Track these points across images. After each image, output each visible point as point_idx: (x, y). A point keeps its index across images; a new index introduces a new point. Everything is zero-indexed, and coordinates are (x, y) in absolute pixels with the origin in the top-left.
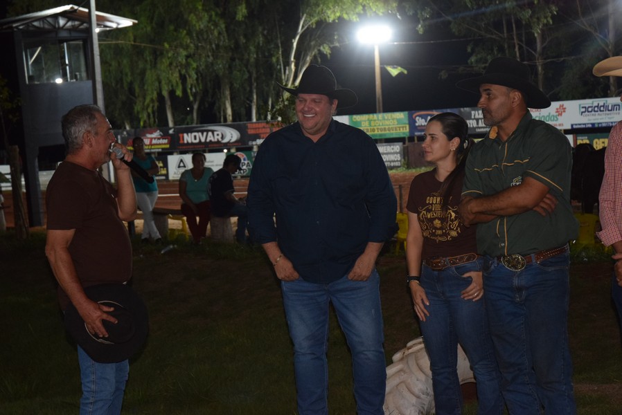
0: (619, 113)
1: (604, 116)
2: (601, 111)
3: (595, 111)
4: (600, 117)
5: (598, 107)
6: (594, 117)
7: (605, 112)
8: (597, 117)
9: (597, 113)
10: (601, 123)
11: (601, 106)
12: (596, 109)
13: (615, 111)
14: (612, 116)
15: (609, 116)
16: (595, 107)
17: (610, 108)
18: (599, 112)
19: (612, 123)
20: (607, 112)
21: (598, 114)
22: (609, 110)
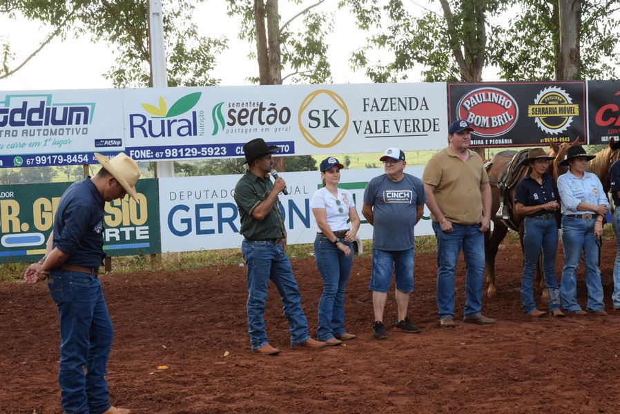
0: (85, 132)
1: (42, 138)
2: (31, 123)
3: (13, 124)
4: (28, 139)
5: (22, 111)
6: (11, 140)
7: (43, 127)
8: (20, 139)
9: (20, 129)
10: (33, 156)
11: (33, 111)
12: (18, 117)
13: (74, 125)
14: (65, 137)
15: (58, 138)
16: (15, 111)
17: (59, 117)
18: (27, 127)
19: (65, 155)
20: (51, 126)
21: (25, 132)
22: (55, 122)
